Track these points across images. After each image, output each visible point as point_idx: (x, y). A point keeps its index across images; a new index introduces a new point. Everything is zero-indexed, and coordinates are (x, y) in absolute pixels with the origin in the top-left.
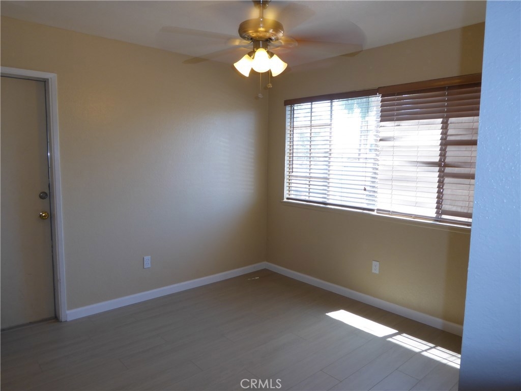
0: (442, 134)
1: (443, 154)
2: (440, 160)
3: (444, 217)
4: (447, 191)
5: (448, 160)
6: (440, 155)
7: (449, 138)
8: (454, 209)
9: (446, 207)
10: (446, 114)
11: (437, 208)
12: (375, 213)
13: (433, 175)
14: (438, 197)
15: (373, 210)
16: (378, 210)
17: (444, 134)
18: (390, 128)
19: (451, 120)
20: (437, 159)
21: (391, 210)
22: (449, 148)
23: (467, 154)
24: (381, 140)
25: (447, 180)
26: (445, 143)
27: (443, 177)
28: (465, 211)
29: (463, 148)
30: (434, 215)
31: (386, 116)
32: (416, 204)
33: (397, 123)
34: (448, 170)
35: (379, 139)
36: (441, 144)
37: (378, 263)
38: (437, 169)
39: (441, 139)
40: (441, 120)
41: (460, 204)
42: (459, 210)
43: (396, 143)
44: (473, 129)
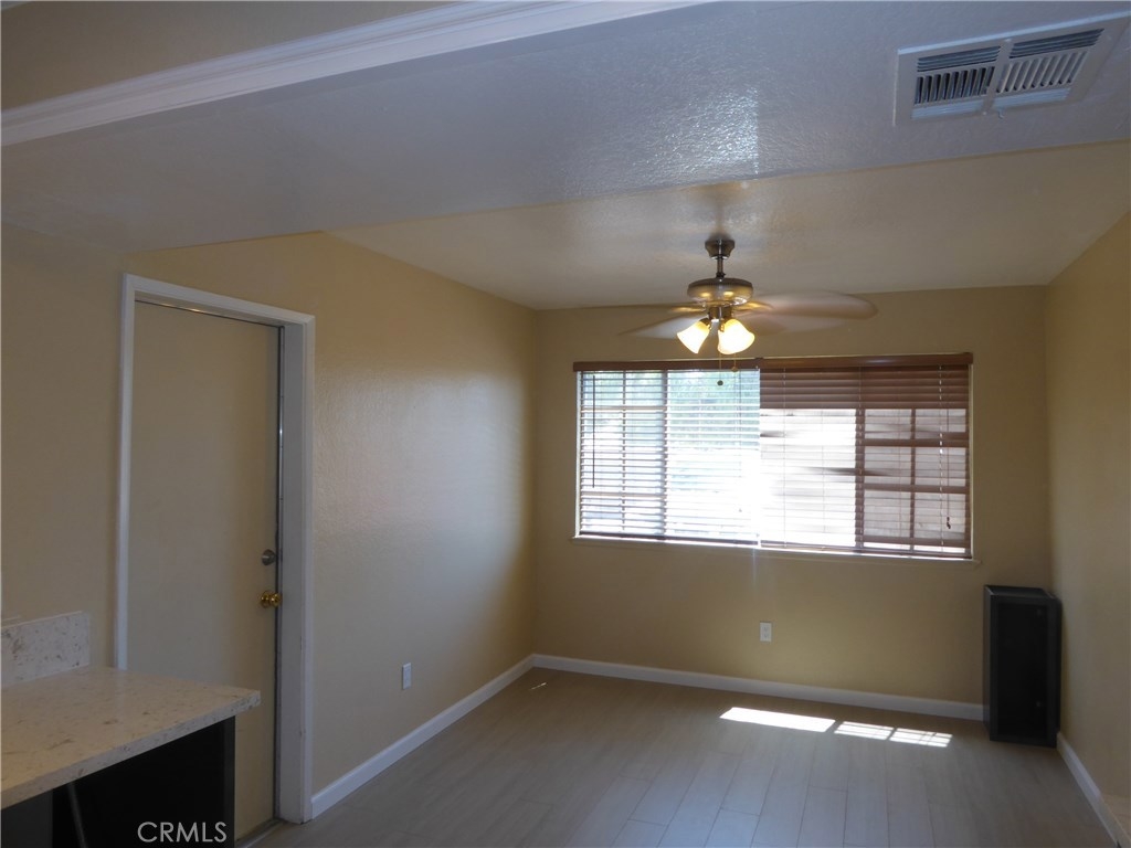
0: (857, 430)
1: (860, 458)
2: (857, 465)
3: (867, 545)
4: (869, 509)
5: (868, 466)
6: (857, 459)
7: (867, 436)
8: (881, 533)
9: (868, 531)
10: (862, 403)
11: (857, 533)
12: (759, 547)
13: (849, 487)
14: (857, 518)
15: (756, 543)
16: (762, 542)
17: (861, 431)
18: (775, 419)
19: (868, 412)
20: (852, 465)
21: (785, 540)
22: (868, 450)
23: (894, 457)
24: (762, 436)
25: (868, 493)
26: (862, 443)
27: (862, 489)
28: (897, 535)
29: (888, 450)
30: (853, 544)
31: (769, 400)
32: (825, 530)
33: (788, 411)
34: (868, 479)
35: (759, 434)
36: (857, 444)
37: (769, 625)
38: (853, 478)
39: (857, 437)
40: (853, 411)
41: (889, 525)
42: (888, 534)
43: (787, 441)
44: (899, 425)
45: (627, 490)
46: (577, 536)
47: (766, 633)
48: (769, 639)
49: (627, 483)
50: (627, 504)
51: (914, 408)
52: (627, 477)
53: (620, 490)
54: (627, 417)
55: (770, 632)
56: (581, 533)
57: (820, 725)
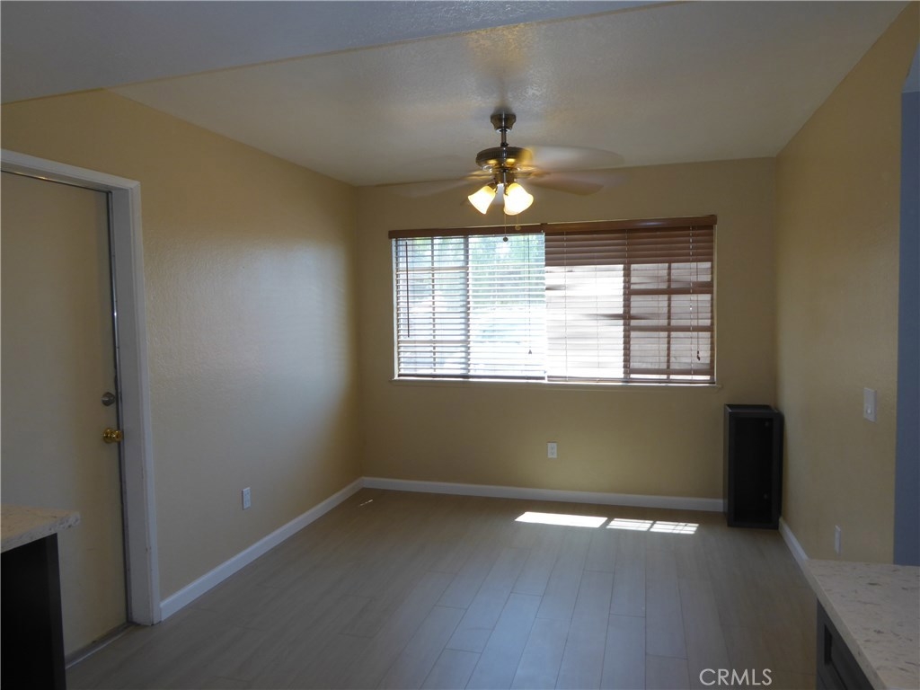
0: (625, 282)
1: (627, 305)
2: (624, 312)
3: (633, 376)
4: (634, 347)
5: (633, 311)
6: (624, 306)
7: (633, 287)
8: (644, 366)
9: (634, 365)
10: (627, 260)
11: (625, 367)
12: (546, 381)
13: (618, 329)
14: (625, 355)
15: (543, 378)
16: (549, 377)
17: (627, 283)
18: (557, 275)
19: (633, 266)
20: (621, 311)
21: (568, 375)
22: (633, 298)
23: (655, 304)
24: (547, 289)
25: (633, 334)
26: (629, 293)
27: (629, 331)
28: (657, 367)
29: (649, 297)
30: (622, 376)
31: (553, 259)
32: (599, 365)
33: (568, 268)
34: (634, 323)
35: (545, 287)
36: (624, 294)
37: (555, 444)
38: (622, 322)
39: (625, 288)
40: (621, 266)
41: (650, 360)
42: (649, 366)
43: (569, 293)
44: (658, 277)
45: (437, 338)
46: (396, 378)
47: (552, 451)
48: (555, 456)
49: (437, 332)
50: (437, 349)
51: (670, 262)
52: (437, 327)
53: (431, 338)
54: (436, 276)
55: (555, 450)
56: (400, 375)
57: (595, 522)
